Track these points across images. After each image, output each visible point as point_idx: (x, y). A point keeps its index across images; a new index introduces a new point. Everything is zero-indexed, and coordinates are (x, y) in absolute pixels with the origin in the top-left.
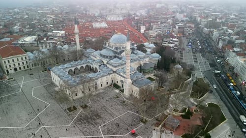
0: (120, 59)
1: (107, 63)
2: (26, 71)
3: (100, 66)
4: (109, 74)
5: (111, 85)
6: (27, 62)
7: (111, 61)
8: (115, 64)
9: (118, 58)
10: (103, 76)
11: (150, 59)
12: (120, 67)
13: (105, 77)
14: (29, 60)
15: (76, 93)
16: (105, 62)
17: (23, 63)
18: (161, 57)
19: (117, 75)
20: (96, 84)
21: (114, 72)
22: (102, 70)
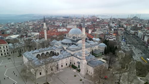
0: (77, 45)
1: (67, 49)
2: (6, 56)
3: (61, 51)
4: (68, 57)
5: (70, 66)
6: (7, 50)
7: (70, 47)
8: (73, 49)
9: (75, 44)
10: (63, 58)
11: (99, 47)
12: (77, 52)
13: (65, 59)
14: (10, 48)
15: (40, 72)
16: (65, 48)
17: (4, 51)
18: (106, 46)
19: (74, 58)
20: (58, 65)
21: (72, 55)
22: (62, 54)
